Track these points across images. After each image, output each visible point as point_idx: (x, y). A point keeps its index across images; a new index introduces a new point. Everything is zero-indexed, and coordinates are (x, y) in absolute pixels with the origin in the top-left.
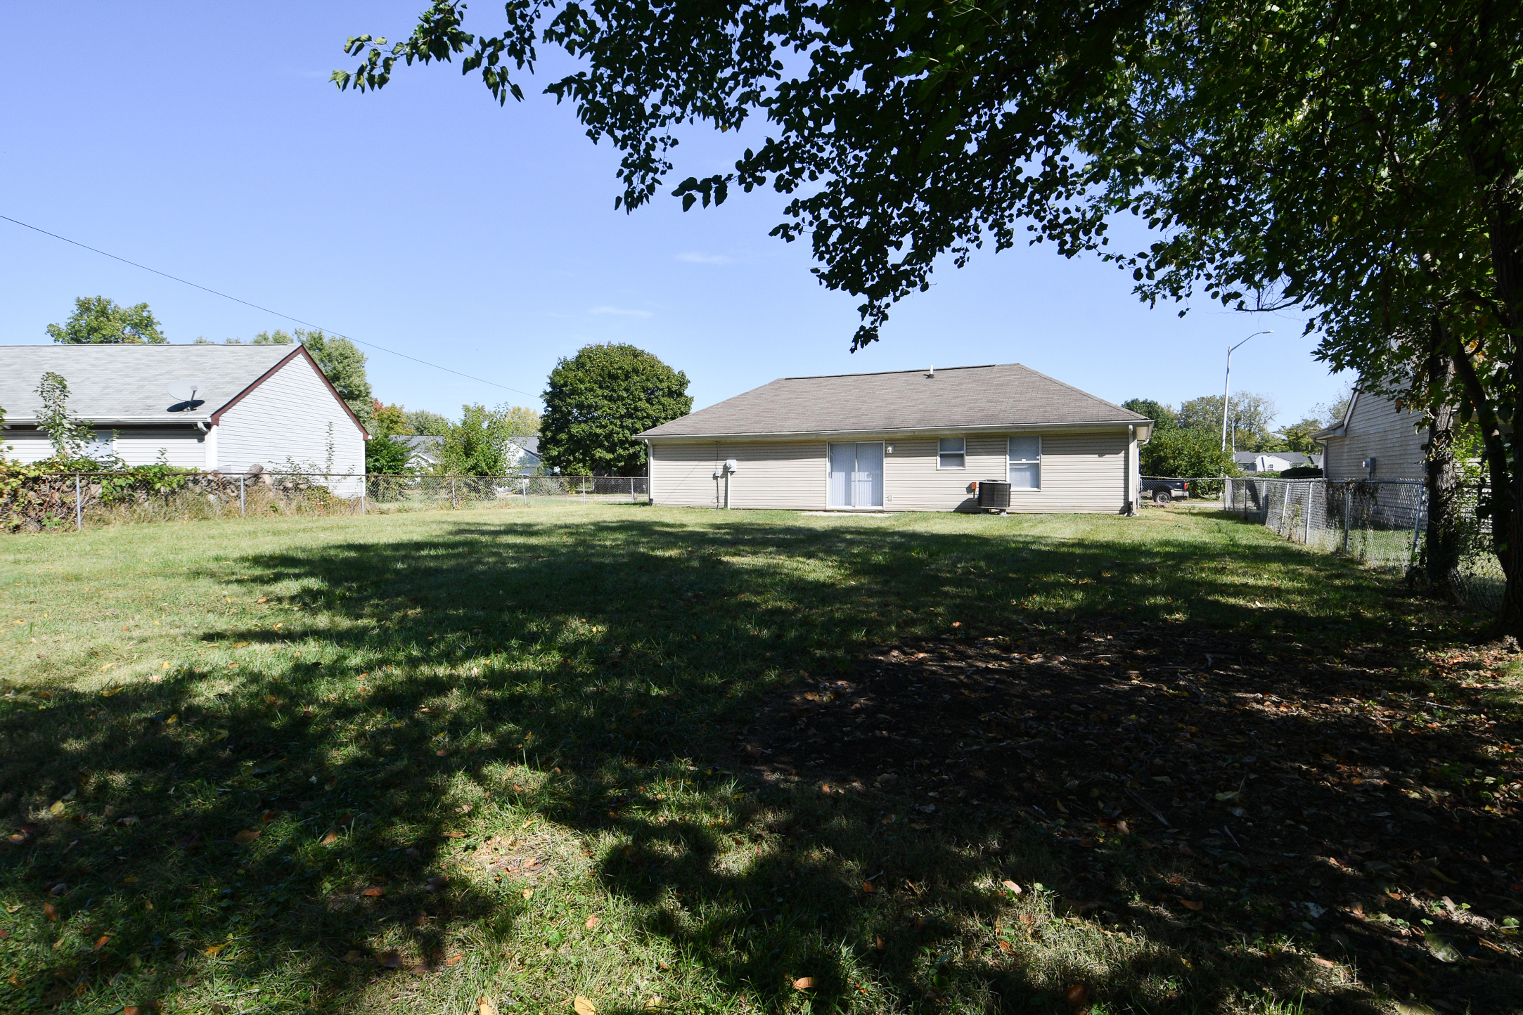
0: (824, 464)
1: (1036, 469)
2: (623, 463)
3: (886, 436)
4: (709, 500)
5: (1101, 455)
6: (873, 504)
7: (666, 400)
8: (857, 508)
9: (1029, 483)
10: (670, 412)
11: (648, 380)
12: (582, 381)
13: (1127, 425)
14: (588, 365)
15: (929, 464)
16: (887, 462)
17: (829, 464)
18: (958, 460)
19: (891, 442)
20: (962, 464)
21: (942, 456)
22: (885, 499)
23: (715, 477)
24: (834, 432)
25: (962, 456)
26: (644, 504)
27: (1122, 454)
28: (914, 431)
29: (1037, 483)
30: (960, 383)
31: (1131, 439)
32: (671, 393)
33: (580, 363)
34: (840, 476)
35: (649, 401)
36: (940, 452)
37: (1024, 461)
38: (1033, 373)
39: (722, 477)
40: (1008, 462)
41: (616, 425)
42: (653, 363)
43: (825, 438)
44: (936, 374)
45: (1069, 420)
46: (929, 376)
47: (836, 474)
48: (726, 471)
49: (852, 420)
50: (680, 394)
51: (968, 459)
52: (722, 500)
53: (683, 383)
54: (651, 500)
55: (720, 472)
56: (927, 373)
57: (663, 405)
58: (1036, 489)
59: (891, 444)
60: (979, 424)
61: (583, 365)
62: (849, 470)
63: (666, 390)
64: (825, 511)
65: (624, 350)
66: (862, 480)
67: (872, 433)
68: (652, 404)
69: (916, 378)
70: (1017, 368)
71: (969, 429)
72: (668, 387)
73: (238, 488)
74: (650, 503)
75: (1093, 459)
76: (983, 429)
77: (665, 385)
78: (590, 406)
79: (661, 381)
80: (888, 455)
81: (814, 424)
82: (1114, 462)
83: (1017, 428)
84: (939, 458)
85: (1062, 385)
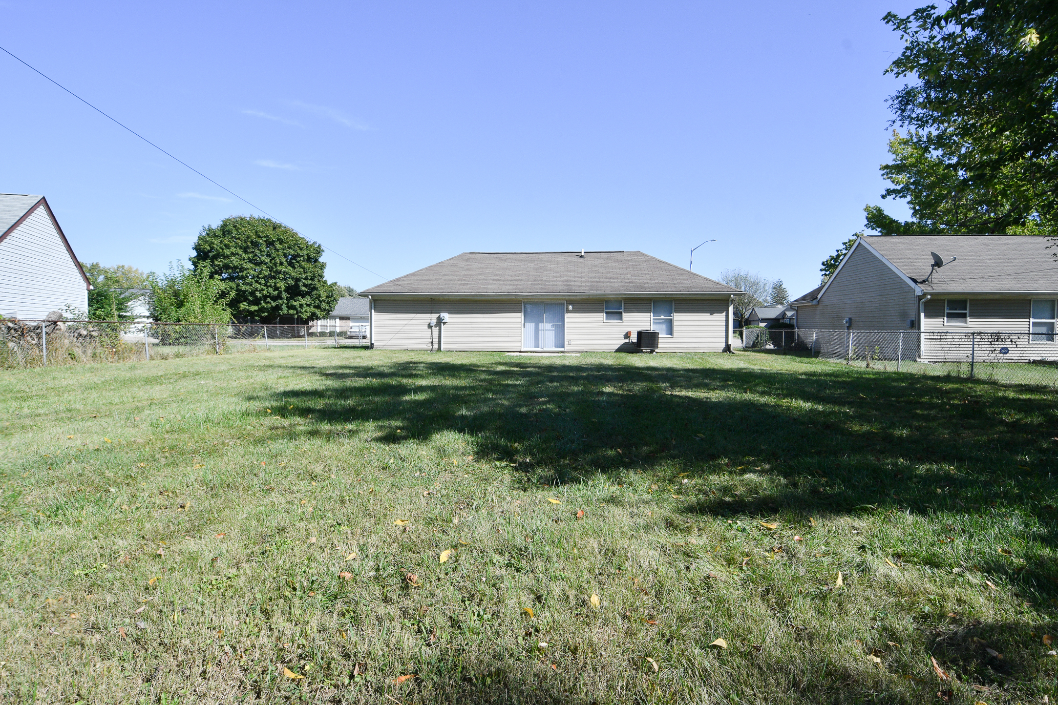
0: (519, 317)
1: (670, 323)
2: (266, 314)
3: (567, 298)
4: (425, 344)
5: (712, 314)
6: (557, 346)
7: (306, 265)
8: (545, 349)
9: (665, 332)
10: (309, 274)
11: (289, 248)
12: (227, 246)
13: (730, 295)
14: (234, 232)
15: (598, 318)
16: (568, 317)
17: (523, 317)
18: (618, 316)
19: (570, 302)
20: (621, 319)
21: (607, 313)
22: (566, 343)
23: (430, 326)
24: (530, 294)
25: (621, 313)
26: (366, 348)
27: (724, 314)
28: (589, 295)
29: (670, 332)
30: (606, 263)
31: (730, 304)
32: (309, 259)
33: (226, 229)
34: (531, 326)
35: (291, 264)
36: (605, 310)
37: (662, 317)
38: (653, 258)
39: (436, 326)
40: (652, 318)
41: (260, 284)
42: (294, 235)
43: (520, 298)
44: (585, 255)
45: (693, 291)
46: (581, 257)
47: (528, 325)
48: (440, 322)
49: (540, 286)
50: (316, 260)
51: (625, 315)
52: (436, 346)
53: (319, 251)
54: (372, 345)
55: (434, 323)
56: (580, 254)
57: (304, 268)
58: (670, 336)
59: (570, 304)
60: (634, 292)
61: (230, 232)
62: (538, 321)
63: (306, 257)
64: (520, 352)
65: (265, 222)
66: (547, 329)
67: (558, 295)
68: (294, 267)
69: (573, 258)
70: (638, 253)
71: (629, 294)
72: (307, 255)
73: (39, 336)
74: (370, 347)
75: (707, 316)
76: (637, 294)
77: (305, 252)
78: (235, 267)
79: (301, 249)
80: (568, 311)
81: (511, 288)
82: (719, 318)
83: (660, 294)
84: (605, 314)
85: (676, 267)
